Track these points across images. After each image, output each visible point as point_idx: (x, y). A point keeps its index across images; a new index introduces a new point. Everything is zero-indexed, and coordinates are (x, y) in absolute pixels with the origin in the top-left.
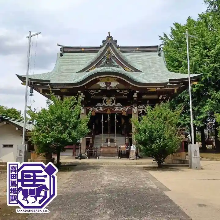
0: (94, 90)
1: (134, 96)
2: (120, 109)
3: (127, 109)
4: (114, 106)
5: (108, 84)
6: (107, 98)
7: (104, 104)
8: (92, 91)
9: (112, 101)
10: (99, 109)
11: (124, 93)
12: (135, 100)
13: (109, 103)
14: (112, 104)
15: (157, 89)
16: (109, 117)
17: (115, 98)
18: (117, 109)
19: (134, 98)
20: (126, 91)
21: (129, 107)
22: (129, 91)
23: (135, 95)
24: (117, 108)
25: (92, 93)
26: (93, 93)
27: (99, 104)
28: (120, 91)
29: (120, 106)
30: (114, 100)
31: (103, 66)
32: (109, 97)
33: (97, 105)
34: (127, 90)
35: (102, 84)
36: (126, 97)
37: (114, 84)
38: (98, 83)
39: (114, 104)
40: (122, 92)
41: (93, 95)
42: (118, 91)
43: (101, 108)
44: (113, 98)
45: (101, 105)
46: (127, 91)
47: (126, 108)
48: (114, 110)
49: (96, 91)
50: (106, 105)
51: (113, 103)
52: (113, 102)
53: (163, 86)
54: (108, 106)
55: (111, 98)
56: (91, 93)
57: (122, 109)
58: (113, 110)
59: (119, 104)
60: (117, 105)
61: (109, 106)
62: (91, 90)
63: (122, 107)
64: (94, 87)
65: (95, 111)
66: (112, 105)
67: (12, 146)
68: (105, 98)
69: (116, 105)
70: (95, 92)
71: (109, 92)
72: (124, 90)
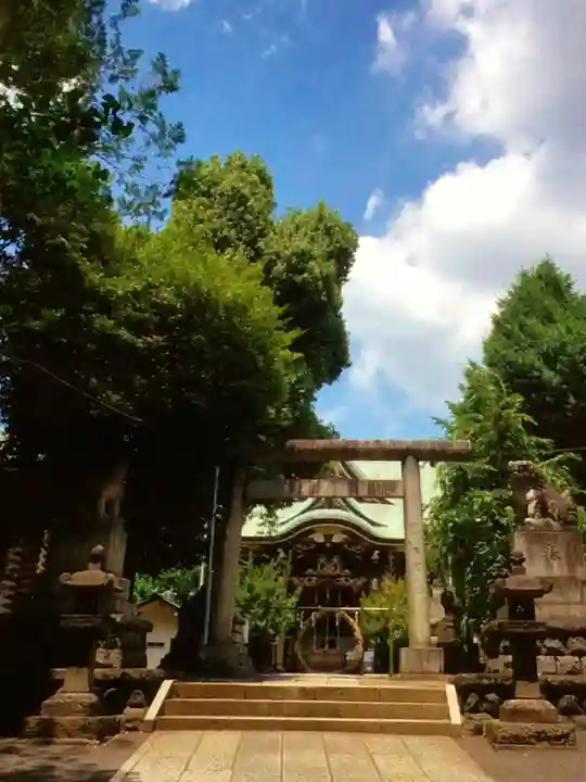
0: (304, 543)
3: (360, 582)
4: (339, 576)
5: (328, 537)
10: (310, 580)
13: (329, 570)
27: (310, 571)
31: (322, 507)
32: (329, 559)
35: (319, 538)
37: (337, 539)
38: (311, 536)
42: (345, 547)
51: (336, 568)
60: (343, 574)
61: (329, 576)
64: (306, 539)
68: (322, 560)
70: (305, 548)
71: (329, 551)
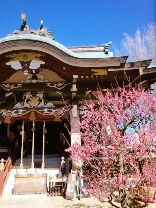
1: (72, 90)
2: (51, 111)
6: (31, 96)
7: (26, 105)
8: (8, 86)
9: (38, 101)
11: (57, 87)
12: (74, 97)
14: (38, 104)
15: (109, 70)
16: (34, 125)
17: (43, 96)
18: (47, 112)
19: (73, 94)
20: (60, 85)
21: (65, 108)
22: (65, 84)
23: (74, 88)
24: (46, 110)
25: (7, 90)
26: (9, 88)
28: (51, 85)
29: (52, 108)
30: (41, 98)
33: (14, 107)
34: (62, 83)
36: (61, 94)
39: (42, 104)
40: (55, 86)
41: (10, 92)
43: (21, 111)
44: (40, 95)
45: (22, 107)
46: (62, 85)
47: (61, 110)
48: (42, 114)
49: (14, 86)
50: (29, 107)
52: (40, 101)
53: (119, 65)
54: (32, 107)
55: (37, 95)
56: (6, 88)
57: (54, 111)
58: (40, 113)
59: (50, 104)
62: (6, 84)
63: (54, 109)
65: (10, 116)
66: (39, 106)
69: (46, 106)
72: (57, 83)
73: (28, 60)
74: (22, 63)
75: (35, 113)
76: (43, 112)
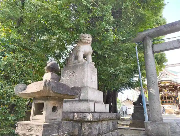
7: (163, 92)
19: (178, 89)
20: (173, 86)
21: (176, 93)
36: (174, 88)
37: (167, 84)
38: (160, 84)
39: (168, 92)
40: (171, 87)
42: (169, 86)
43: (162, 94)
44: (167, 89)
52: (168, 91)
57: (172, 94)
59: (171, 92)
60: (170, 92)
61: (166, 93)
67: (131, 108)
68: (164, 89)
70: (159, 87)
71: (165, 87)
72: (172, 86)
73: (165, 83)
74: (164, 84)
75: (167, 94)
76: (169, 94)
